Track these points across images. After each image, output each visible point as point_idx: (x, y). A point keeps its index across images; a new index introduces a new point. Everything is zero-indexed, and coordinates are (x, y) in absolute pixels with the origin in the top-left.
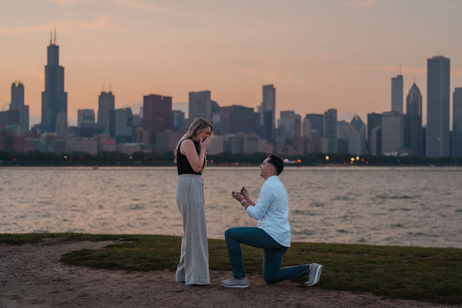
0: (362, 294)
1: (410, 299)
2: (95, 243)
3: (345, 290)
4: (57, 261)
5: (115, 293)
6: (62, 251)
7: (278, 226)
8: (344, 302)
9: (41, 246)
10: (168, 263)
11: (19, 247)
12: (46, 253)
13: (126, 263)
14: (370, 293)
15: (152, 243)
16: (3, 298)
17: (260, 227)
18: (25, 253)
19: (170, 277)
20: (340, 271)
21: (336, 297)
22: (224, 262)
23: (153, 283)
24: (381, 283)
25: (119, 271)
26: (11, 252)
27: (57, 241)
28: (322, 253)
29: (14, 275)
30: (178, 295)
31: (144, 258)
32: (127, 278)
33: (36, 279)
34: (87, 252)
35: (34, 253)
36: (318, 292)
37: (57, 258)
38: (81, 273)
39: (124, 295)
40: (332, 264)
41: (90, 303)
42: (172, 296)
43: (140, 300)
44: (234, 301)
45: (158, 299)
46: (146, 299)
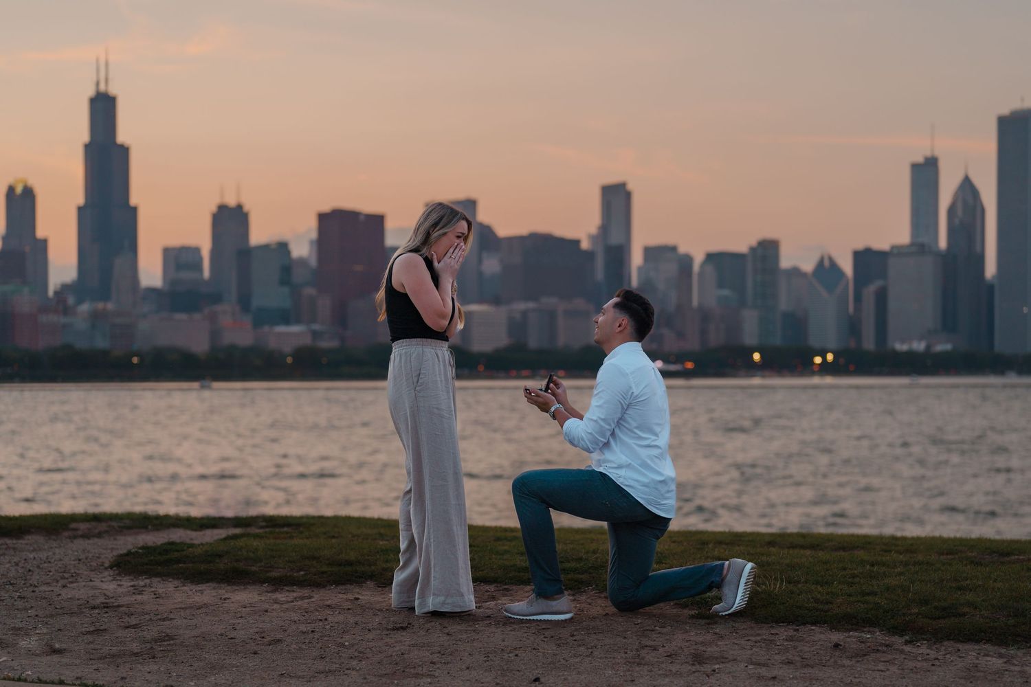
0: (856, 630)
1: (978, 642)
3: (813, 624)
4: (102, 568)
5: (242, 632)
6: (117, 549)
7: (645, 465)
8: (812, 649)
9: (68, 540)
10: (373, 568)
12: (78, 552)
13: (270, 569)
14: (877, 630)
17: (601, 470)
18: (27, 553)
19: (378, 598)
20: (799, 582)
22: (511, 566)
23: (336, 611)
24: (903, 607)
25: (254, 587)
27: (107, 529)
30: (398, 635)
31: (314, 558)
32: (271, 601)
33: (50, 605)
35: (51, 554)
36: (746, 629)
37: (103, 563)
38: (161, 591)
39: (263, 637)
40: (778, 567)
41: (181, 655)
42: (382, 639)
43: (304, 646)
44: (537, 647)
45: (347, 644)
46: (319, 645)
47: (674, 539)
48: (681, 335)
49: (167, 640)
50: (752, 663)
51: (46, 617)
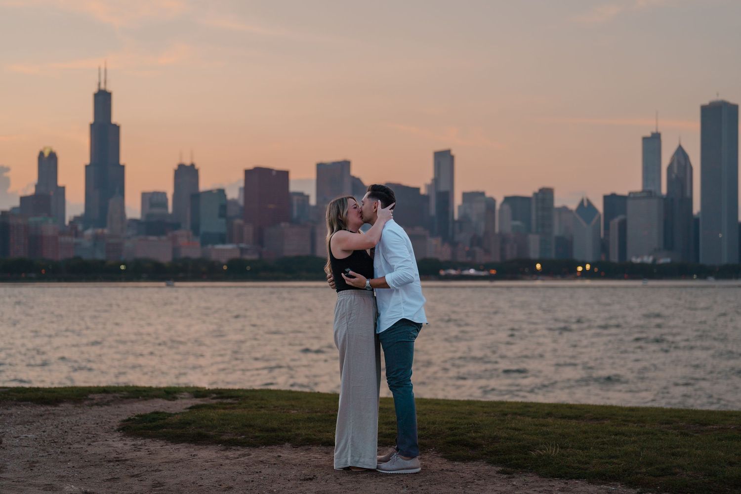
0: (605, 484)
2: (173, 402)
3: (577, 478)
4: (112, 430)
5: (207, 481)
6: (121, 415)
9: (88, 407)
10: (289, 433)
11: (54, 408)
12: (95, 417)
13: (222, 434)
14: (618, 484)
15: (263, 402)
16: (31, 488)
18: (63, 417)
19: (293, 456)
20: (567, 447)
21: (562, 490)
23: (266, 465)
24: (636, 468)
25: (212, 446)
26: (41, 416)
27: (112, 399)
28: (536, 418)
29: (48, 452)
30: (308, 485)
31: (251, 426)
32: (224, 457)
33: (81, 458)
34: (161, 417)
35: (78, 418)
36: (533, 482)
37: (113, 426)
38: (152, 449)
39: (221, 485)
40: (554, 436)
42: (298, 487)
45: (275, 490)
48: (487, 252)
49: (159, 486)
51: (80, 468)
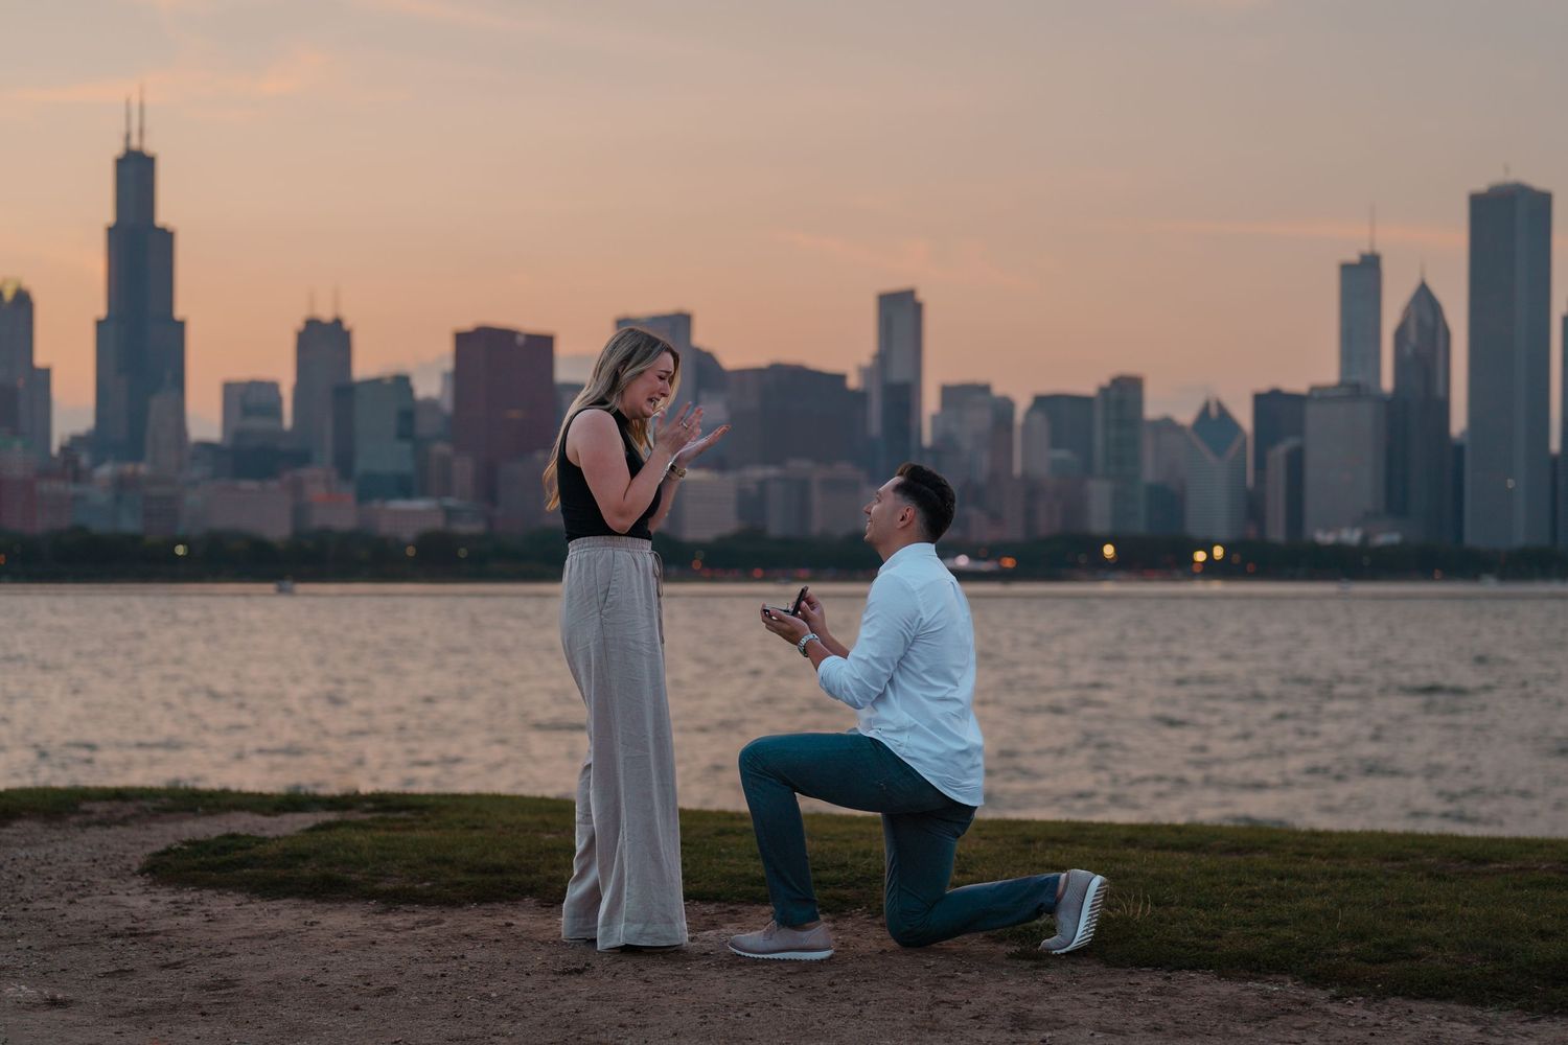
0: (1256, 979)
1: (1440, 998)
2: (273, 819)
3: (1192, 968)
4: (128, 873)
5: (337, 976)
6: (151, 844)
7: (937, 727)
8: (1191, 1008)
9: (78, 831)
10: (534, 877)
12: (91, 848)
13: (382, 878)
14: (1288, 979)
17: (871, 734)
18: (16, 849)
19: (541, 924)
20: (1171, 904)
21: (1159, 992)
22: (740, 876)
23: (478, 944)
24: (1327, 945)
25: (355, 905)
27: (135, 812)
30: (571, 982)
31: (445, 861)
32: (381, 927)
33: (50, 930)
35: (52, 850)
36: (1092, 977)
37: (129, 865)
38: (215, 910)
39: (369, 984)
40: (1140, 880)
41: (245, 1011)
42: (546, 987)
43: (429, 999)
44: (778, 1003)
45: (494, 995)
46: (453, 996)
47: (984, 833)
48: (996, 518)
49: (226, 988)
50: (1101, 1030)
51: (44, 949)
